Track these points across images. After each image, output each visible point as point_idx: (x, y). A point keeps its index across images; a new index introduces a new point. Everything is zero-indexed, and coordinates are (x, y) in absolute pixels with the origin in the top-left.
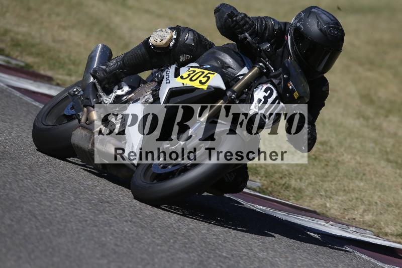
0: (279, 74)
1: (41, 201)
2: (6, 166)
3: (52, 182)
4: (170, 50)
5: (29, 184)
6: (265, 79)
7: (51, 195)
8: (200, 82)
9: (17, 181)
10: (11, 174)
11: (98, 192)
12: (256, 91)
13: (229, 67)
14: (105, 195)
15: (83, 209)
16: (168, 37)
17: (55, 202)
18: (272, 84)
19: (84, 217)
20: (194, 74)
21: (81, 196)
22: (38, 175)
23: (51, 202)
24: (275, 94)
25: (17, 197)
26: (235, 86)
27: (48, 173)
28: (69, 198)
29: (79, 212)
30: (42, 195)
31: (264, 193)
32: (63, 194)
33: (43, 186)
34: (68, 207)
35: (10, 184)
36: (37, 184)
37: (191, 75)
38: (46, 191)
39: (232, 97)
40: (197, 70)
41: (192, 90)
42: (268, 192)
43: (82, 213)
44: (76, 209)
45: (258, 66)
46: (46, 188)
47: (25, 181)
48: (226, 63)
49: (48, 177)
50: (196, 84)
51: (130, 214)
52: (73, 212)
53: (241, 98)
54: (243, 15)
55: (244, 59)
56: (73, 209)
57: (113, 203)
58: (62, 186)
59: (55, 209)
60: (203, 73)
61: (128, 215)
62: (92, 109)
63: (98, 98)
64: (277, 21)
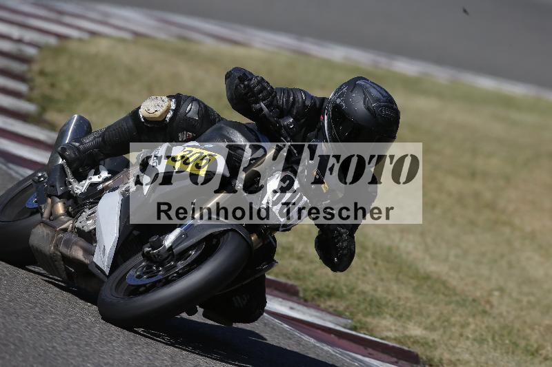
4: (166, 125)
16: (164, 107)
54: (259, 79)
62: (58, 200)
63: (66, 185)
64: (309, 95)
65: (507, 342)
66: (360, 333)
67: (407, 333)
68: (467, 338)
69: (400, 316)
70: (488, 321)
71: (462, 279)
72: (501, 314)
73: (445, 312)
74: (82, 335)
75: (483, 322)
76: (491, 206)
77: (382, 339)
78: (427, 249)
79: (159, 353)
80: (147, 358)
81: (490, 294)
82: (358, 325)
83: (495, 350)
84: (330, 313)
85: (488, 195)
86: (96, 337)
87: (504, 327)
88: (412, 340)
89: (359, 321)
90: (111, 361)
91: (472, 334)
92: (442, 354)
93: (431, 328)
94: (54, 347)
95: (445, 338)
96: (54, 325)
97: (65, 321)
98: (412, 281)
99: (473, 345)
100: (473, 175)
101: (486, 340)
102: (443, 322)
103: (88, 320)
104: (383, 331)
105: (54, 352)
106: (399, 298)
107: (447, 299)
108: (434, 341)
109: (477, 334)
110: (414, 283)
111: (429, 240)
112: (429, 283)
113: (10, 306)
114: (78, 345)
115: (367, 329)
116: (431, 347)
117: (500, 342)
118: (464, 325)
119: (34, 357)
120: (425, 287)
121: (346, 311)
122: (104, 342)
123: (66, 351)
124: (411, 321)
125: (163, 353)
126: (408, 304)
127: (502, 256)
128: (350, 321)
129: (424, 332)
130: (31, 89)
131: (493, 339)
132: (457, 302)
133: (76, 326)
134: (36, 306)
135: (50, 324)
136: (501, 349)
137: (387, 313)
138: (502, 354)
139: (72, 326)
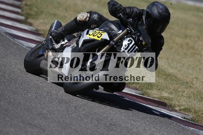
0: (136, 33)
1: (81, 124)
2: (63, 106)
3: (86, 115)
4: (87, 22)
5: (74, 116)
6: (129, 35)
7: (86, 122)
8: (98, 37)
9: (68, 114)
10: (65, 111)
11: (109, 120)
12: (124, 41)
13: (113, 30)
14: (113, 121)
15: (102, 128)
16: (85, 16)
17: (87, 125)
18: (132, 38)
19: (102, 132)
20: (95, 33)
21: (101, 122)
22: (79, 111)
23: (86, 125)
24: (133, 42)
25: (68, 122)
26: (115, 39)
27: (84, 110)
28: (95, 123)
29: (100, 130)
30: (81, 121)
31: (194, 121)
32: (92, 121)
33: (81, 117)
34: (94, 128)
35: (65, 115)
36: (79, 116)
37: (94, 34)
38: (83, 119)
39: (113, 44)
40: (97, 31)
41: (94, 40)
42: (196, 121)
43: (101, 131)
44: (98, 129)
45: (126, 29)
46: (83, 118)
47: (73, 114)
48: (112, 28)
49: (84, 112)
50: (96, 38)
51: (126, 131)
52: (96, 130)
53: (117, 44)
54: (119, 5)
55: (121, 26)
56: (97, 129)
57: (117, 125)
58: (91, 117)
59: (88, 129)
60: (99, 32)
61: (125, 132)
62: (50, 51)
63: (53, 45)
64: (138, 9)
65: (199, 97)
66: (145, 96)
67: (162, 95)
68: (184, 96)
69: (160, 89)
70: (192, 90)
71: (182, 75)
72: (197, 87)
73: (176, 87)
74: (42, 100)
75: (190, 91)
76: (193, 48)
77: (153, 98)
78: (169, 65)
79: (70, 106)
80: (66, 108)
81: (193, 80)
82: (144, 93)
83: (195, 100)
84: (134, 89)
85: (191, 44)
86: (47, 101)
87: (197, 92)
88: (164, 98)
89: (144, 92)
90: (53, 110)
91: (186, 95)
92: (175, 102)
93: (171, 93)
94: (31, 105)
95: (176, 97)
96: (32, 97)
97: (36, 96)
98: (164, 76)
99: (186, 99)
100: (186, 37)
101: (191, 97)
102: (175, 91)
103: (44, 95)
104: (153, 95)
105: (32, 107)
106: (159, 83)
107: (177, 82)
108: (172, 98)
109: (188, 95)
110: (165, 77)
111: (170, 61)
112: (170, 77)
113: (15, 91)
114: (40, 104)
115: (147, 95)
116: (171, 100)
117: (196, 97)
118: (183, 92)
119: (24, 109)
120: (168, 78)
121: (139, 88)
122: (50, 103)
123: (36, 106)
124: (163, 91)
125: (72, 106)
126: (162, 85)
127: (197, 66)
128: (141, 92)
129: (168, 95)
130: (22, 11)
131: (194, 96)
132: (181, 83)
133: (40, 97)
134: (25, 90)
135: (30, 97)
136: (197, 100)
137: (154, 88)
138: (197, 102)
139: (38, 97)
